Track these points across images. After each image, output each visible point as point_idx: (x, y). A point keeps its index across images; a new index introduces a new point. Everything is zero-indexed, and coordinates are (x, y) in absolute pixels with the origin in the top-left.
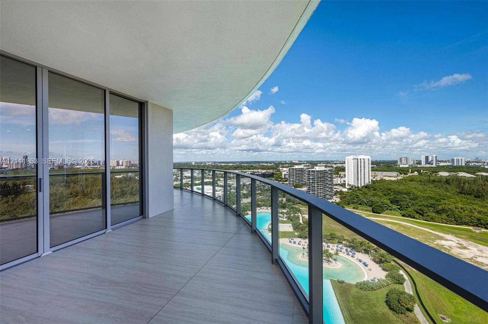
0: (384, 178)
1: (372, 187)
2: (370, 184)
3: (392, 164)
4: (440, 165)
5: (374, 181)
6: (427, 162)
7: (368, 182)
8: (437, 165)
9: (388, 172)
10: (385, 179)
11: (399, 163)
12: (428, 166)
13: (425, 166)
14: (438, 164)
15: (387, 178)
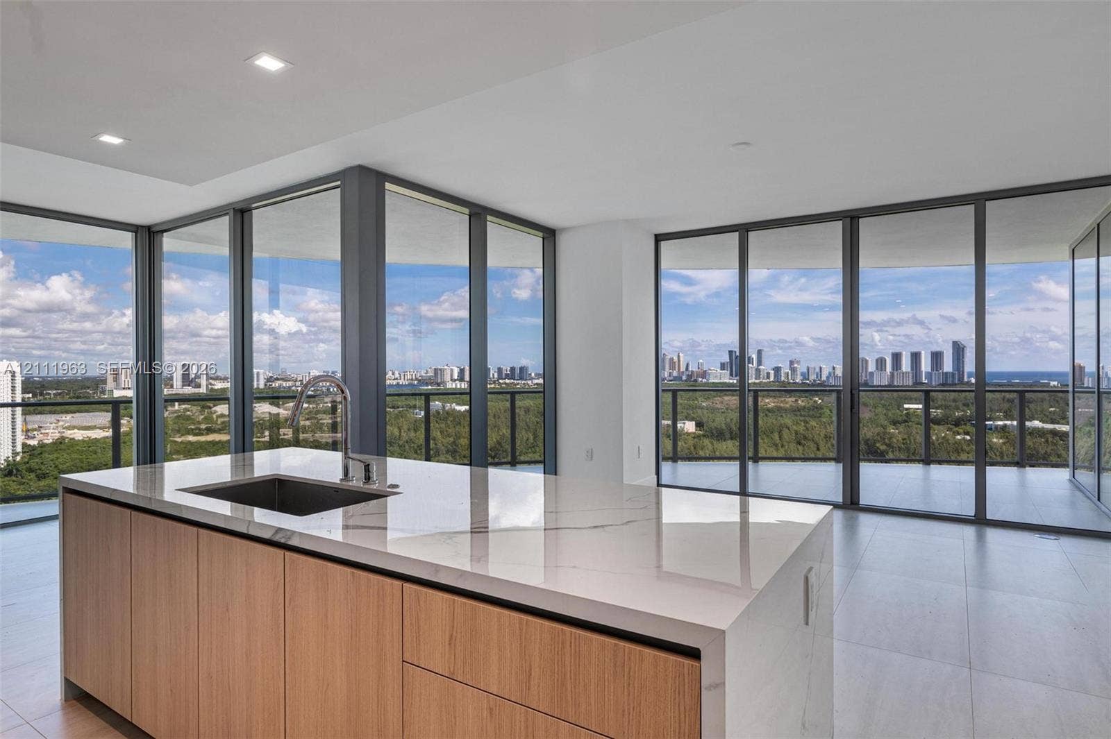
0: (68, 434)
1: (30, 470)
2: (18, 458)
3: (89, 388)
4: (216, 387)
5: (33, 448)
6: (187, 380)
7: (10, 455)
8: (210, 386)
9: (77, 414)
10: (71, 437)
11: (110, 384)
12: (189, 390)
13: (181, 391)
14: (211, 384)
15: (79, 435)
